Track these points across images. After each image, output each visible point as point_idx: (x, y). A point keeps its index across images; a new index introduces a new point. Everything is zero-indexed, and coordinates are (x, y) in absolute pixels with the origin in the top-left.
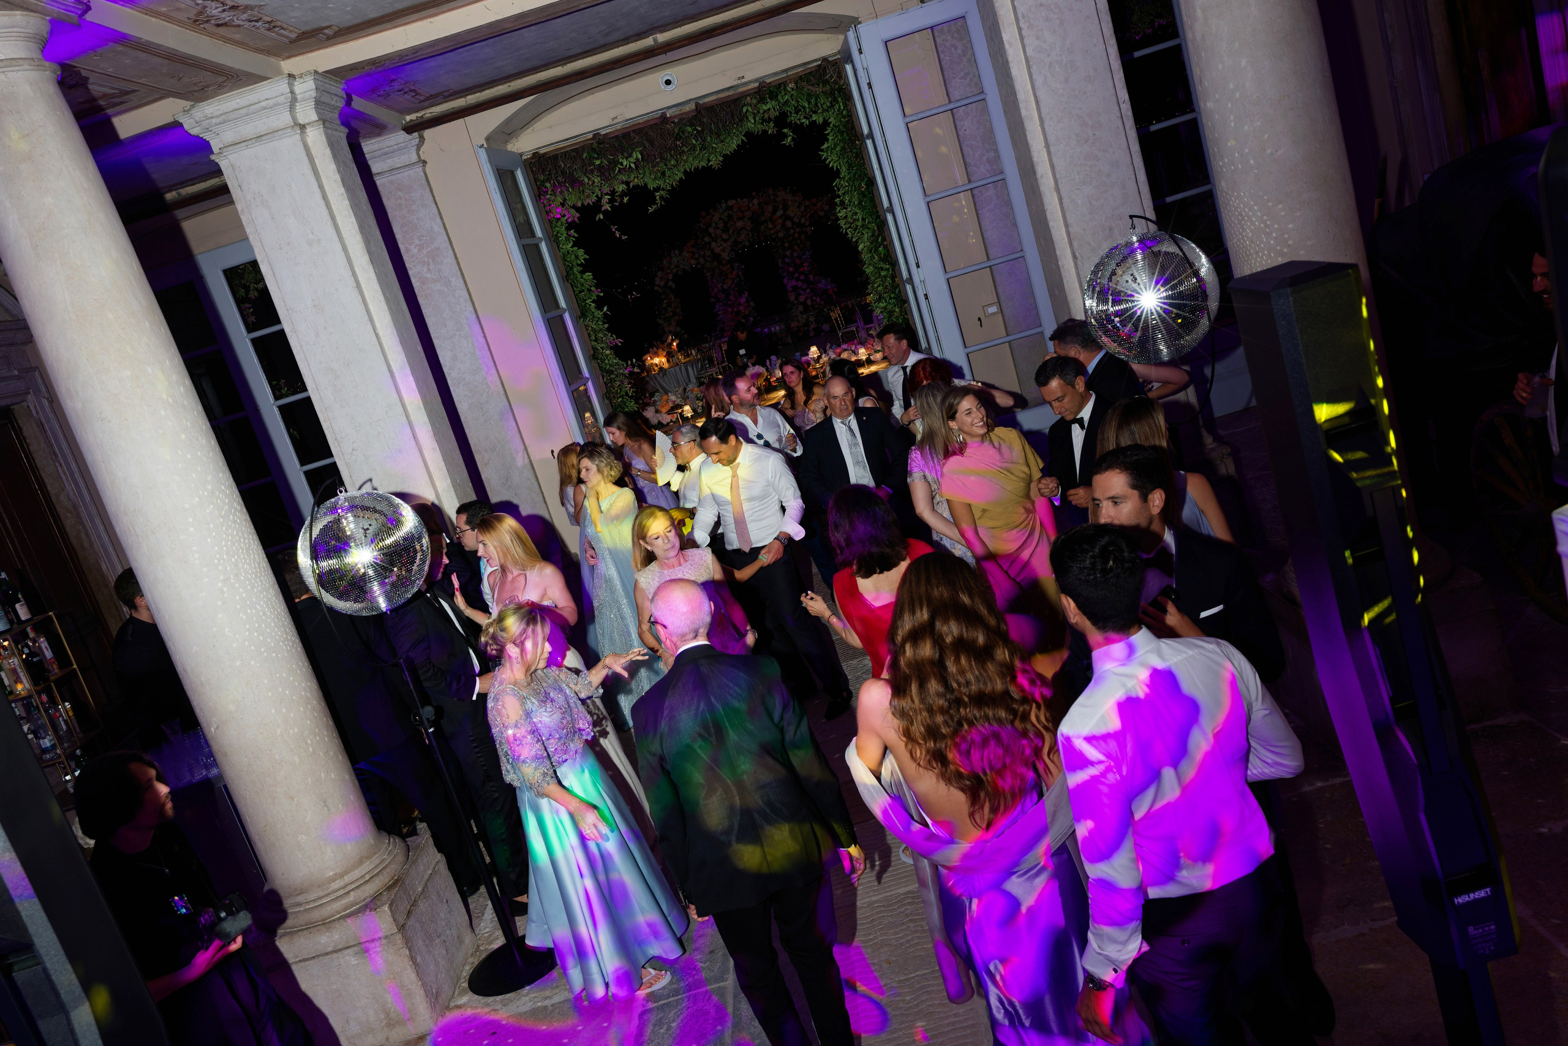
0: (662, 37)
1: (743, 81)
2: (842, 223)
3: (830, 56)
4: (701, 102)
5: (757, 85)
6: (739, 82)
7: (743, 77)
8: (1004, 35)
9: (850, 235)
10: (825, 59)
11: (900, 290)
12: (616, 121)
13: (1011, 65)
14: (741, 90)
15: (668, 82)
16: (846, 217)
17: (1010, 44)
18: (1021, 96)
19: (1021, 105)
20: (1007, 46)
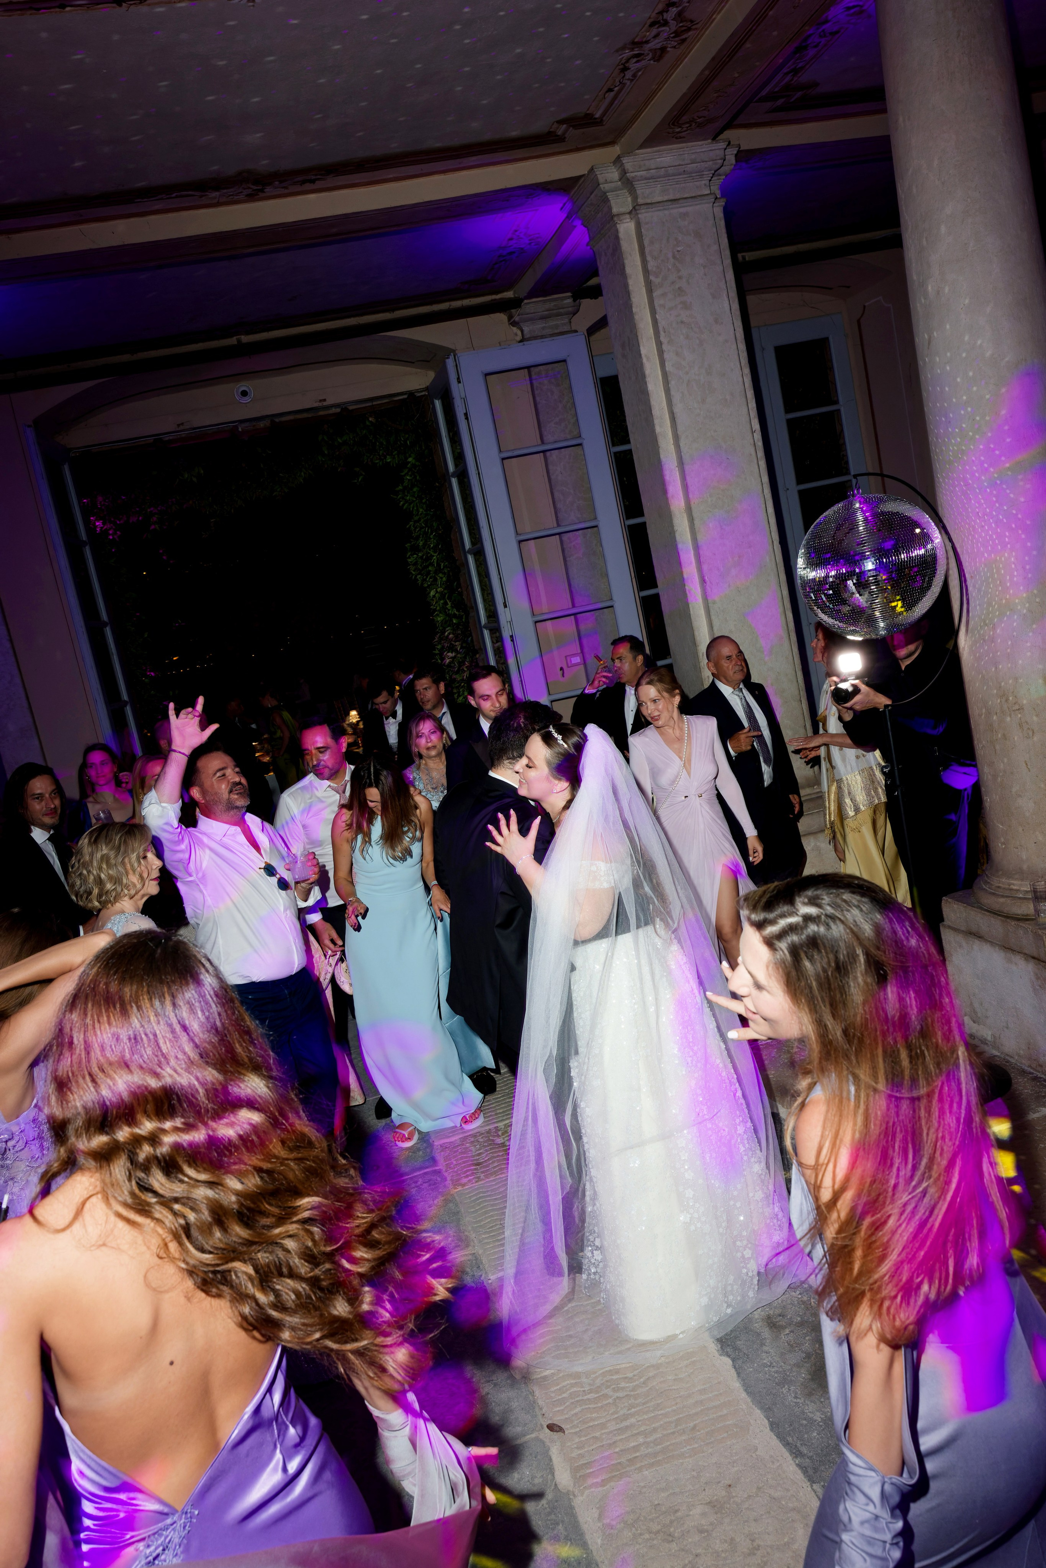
0: (245, 339)
1: (325, 404)
2: (412, 568)
3: (418, 391)
4: (277, 420)
5: (338, 410)
6: (320, 404)
7: (325, 400)
8: (642, 348)
9: (420, 582)
10: (411, 394)
11: (472, 639)
12: (181, 428)
13: (648, 379)
14: (322, 413)
15: (244, 394)
16: (415, 564)
17: (648, 359)
18: (656, 412)
19: (656, 422)
20: (644, 360)
